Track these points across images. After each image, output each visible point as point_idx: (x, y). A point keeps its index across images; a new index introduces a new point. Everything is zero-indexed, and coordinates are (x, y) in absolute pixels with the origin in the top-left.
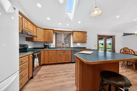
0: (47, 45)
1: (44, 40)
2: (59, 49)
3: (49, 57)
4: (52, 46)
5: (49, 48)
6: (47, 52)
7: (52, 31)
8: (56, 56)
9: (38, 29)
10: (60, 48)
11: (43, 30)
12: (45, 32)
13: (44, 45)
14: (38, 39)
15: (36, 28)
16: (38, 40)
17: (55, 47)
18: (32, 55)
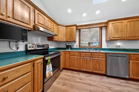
0: (69, 45)
1: (66, 40)
2: (84, 51)
3: (71, 61)
4: (75, 47)
5: (72, 49)
6: (68, 54)
7: (75, 27)
8: (79, 60)
9: (59, 27)
10: (85, 49)
11: (65, 28)
12: (67, 30)
13: (66, 45)
14: (59, 38)
15: (57, 26)
16: (60, 40)
17: (78, 47)
18: (42, 59)
